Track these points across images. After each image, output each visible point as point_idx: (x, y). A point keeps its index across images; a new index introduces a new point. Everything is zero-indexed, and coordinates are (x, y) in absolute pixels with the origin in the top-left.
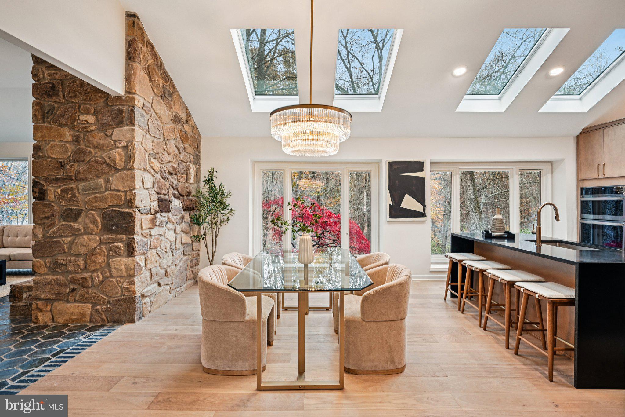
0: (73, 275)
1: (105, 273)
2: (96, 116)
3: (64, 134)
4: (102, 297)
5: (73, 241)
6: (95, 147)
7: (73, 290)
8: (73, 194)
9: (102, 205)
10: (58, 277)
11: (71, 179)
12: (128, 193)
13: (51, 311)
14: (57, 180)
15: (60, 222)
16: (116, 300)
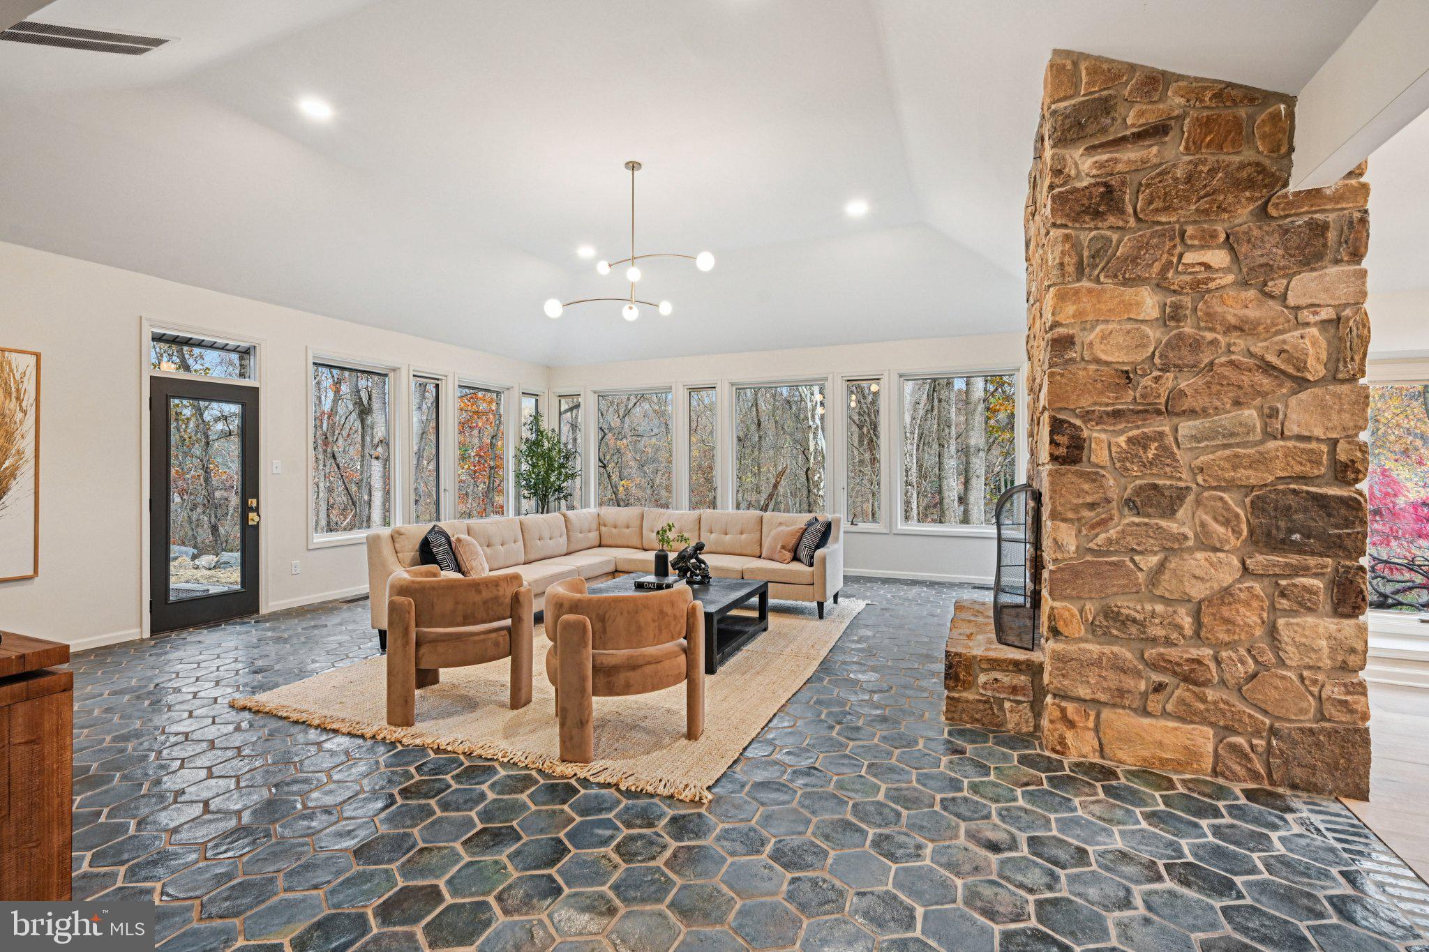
0: (1162, 650)
1: (1262, 653)
2: (1232, 249)
3: (1139, 304)
4: (1250, 716)
5: (1162, 565)
6: (1229, 329)
7: (1159, 688)
8: (1164, 448)
9: (1253, 477)
10: (1116, 649)
11: (1158, 412)
12: (1342, 446)
13: (1097, 729)
14: (1117, 415)
15: (1122, 516)
16: (1300, 729)
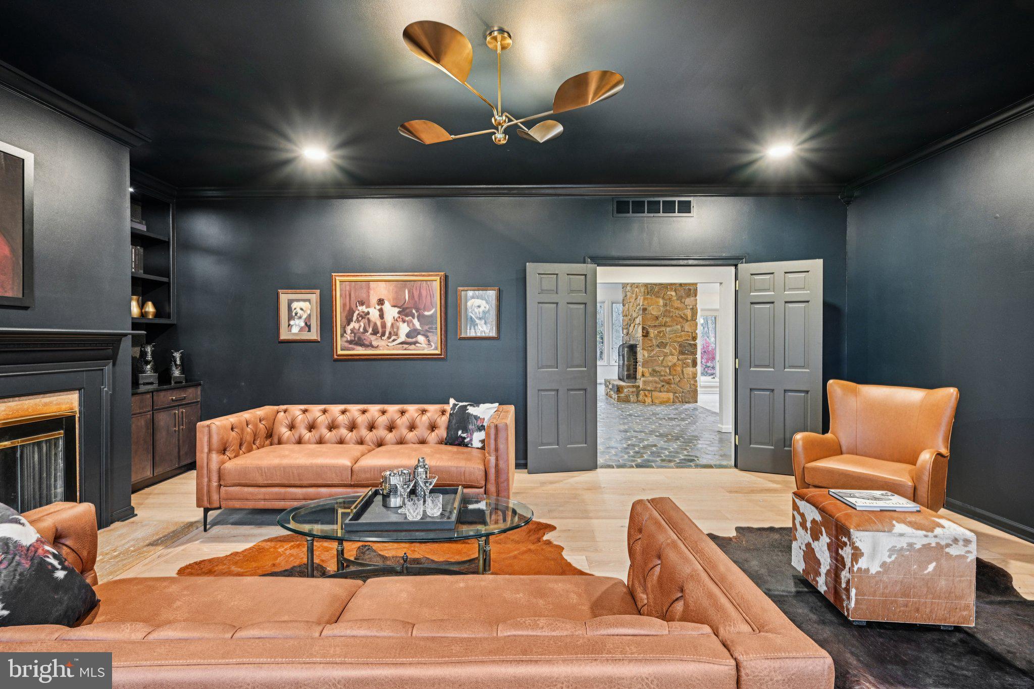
0: (663, 377)
3: (659, 302)
4: (679, 389)
5: (663, 359)
6: (676, 308)
8: (664, 334)
9: (679, 340)
10: (655, 378)
11: (663, 326)
13: (651, 397)
14: (655, 326)
